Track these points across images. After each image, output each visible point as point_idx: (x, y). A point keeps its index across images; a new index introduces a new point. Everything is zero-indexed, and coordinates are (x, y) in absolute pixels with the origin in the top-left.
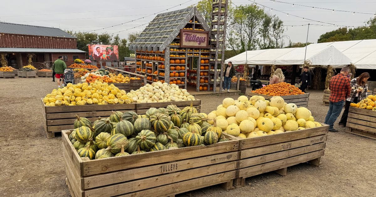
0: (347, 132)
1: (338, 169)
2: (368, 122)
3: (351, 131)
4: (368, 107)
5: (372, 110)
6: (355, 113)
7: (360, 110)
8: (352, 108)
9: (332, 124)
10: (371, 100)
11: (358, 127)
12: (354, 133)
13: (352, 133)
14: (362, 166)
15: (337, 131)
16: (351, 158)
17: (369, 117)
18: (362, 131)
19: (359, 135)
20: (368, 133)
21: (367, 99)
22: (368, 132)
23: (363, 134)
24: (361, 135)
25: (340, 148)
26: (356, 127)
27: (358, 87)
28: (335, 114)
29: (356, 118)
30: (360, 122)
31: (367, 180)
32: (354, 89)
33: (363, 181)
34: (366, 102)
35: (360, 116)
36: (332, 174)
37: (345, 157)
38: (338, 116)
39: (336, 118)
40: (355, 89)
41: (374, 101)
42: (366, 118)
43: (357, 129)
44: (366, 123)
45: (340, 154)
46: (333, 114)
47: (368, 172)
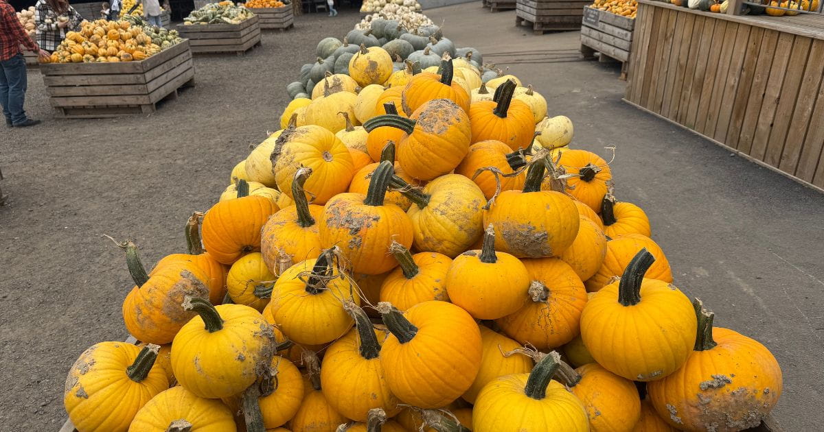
0: (59, 119)
1: (47, 194)
2: (87, 87)
3: (66, 114)
4: (74, 56)
5: (82, 61)
6: (56, 75)
7: (62, 66)
8: (45, 66)
9: (20, 111)
10: (74, 43)
11: (74, 102)
12: (72, 117)
13: (68, 116)
14: (91, 173)
15: (38, 122)
16: (69, 166)
17: (84, 77)
18: (83, 109)
19: (83, 116)
20: (96, 109)
21: (67, 41)
22: (95, 106)
23: (89, 114)
24: (86, 116)
25: (47, 154)
26: (70, 103)
27: (56, 17)
28: (16, 87)
29: (60, 84)
30: (72, 91)
31: (100, 194)
32: (51, 23)
33: (93, 197)
34: (67, 48)
35: (68, 78)
36: (34, 208)
37: (59, 167)
38: (25, 90)
39: (24, 96)
40: (53, 23)
41: (81, 44)
42: (79, 80)
43: (73, 107)
44: (84, 90)
45: (48, 165)
46: (11, 87)
47: (101, 179)
